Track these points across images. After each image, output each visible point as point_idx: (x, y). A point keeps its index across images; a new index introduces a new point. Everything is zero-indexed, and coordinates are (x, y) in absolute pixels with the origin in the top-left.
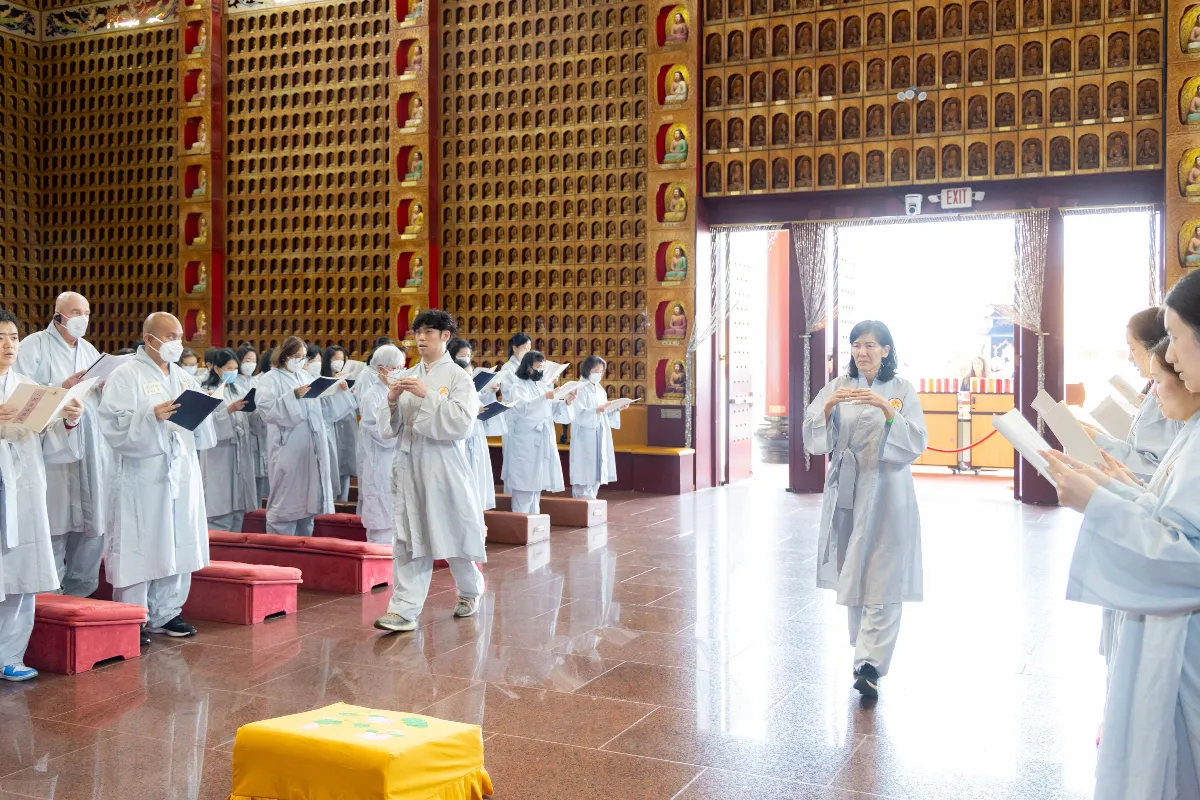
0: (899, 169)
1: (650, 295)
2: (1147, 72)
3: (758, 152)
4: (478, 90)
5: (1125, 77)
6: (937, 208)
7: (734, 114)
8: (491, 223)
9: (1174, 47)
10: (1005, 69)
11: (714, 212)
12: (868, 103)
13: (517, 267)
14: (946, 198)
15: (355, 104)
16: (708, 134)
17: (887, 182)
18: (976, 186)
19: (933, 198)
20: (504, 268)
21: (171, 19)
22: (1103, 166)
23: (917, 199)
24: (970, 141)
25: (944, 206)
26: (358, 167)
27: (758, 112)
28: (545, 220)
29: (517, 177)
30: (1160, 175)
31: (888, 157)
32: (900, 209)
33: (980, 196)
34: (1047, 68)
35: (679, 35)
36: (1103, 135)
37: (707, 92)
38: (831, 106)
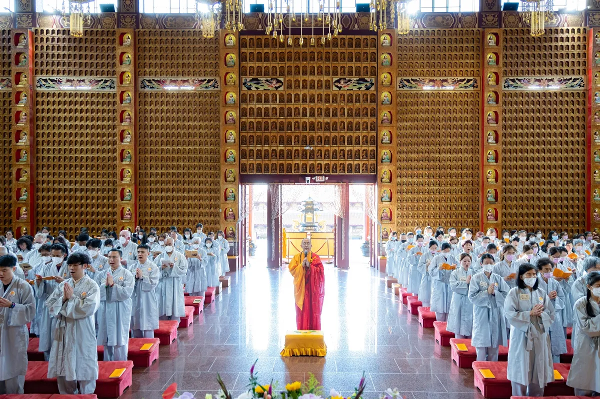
0: (304, 169)
1: (222, 206)
2: (373, 148)
3: (259, 161)
4: (154, 131)
5: (367, 148)
6: (315, 181)
7: (251, 148)
8: (158, 178)
9: (379, 141)
10: (335, 143)
11: (245, 179)
12: (295, 148)
13: (169, 194)
14: (317, 178)
15: (99, 131)
16: (243, 154)
17: (301, 173)
18: (326, 176)
19: (313, 178)
20: (164, 194)
21: (5, 88)
22: (361, 173)
23: (309, 179)
24: (325, 162)
25: (317, 181)
26: (101, 155)
27: (259, 148)
28: (180, 179)
29: (169, 163)
30: (376, 176)
31: (301, 165)
32: (304, 181)
33: (327, 178)
34: (346, 143)
35: (231, 121)
36: (361, 163)
37: (242, 140)
38: (283, 148)
